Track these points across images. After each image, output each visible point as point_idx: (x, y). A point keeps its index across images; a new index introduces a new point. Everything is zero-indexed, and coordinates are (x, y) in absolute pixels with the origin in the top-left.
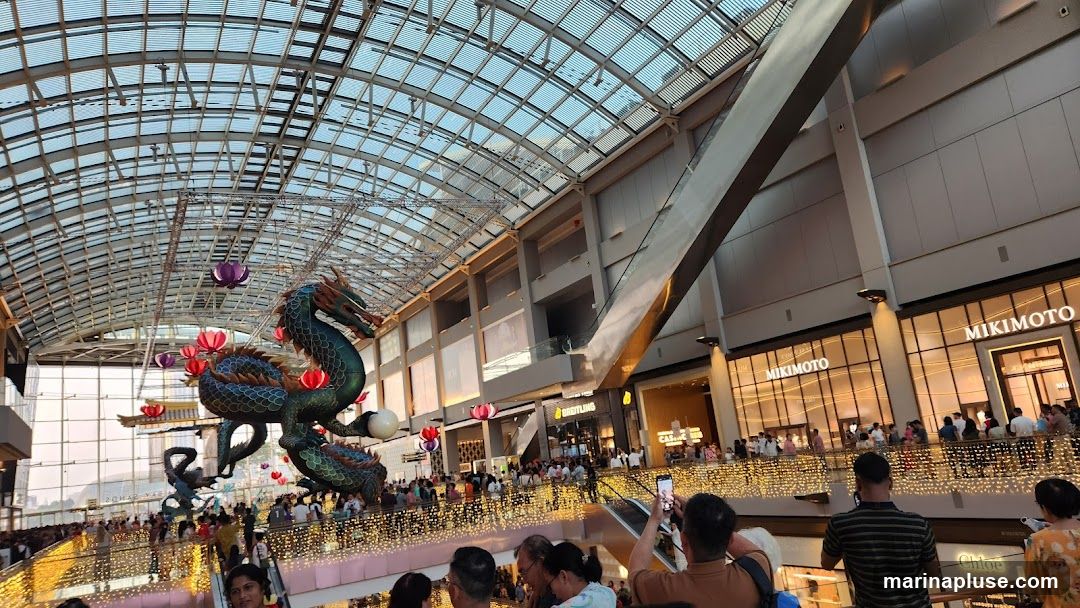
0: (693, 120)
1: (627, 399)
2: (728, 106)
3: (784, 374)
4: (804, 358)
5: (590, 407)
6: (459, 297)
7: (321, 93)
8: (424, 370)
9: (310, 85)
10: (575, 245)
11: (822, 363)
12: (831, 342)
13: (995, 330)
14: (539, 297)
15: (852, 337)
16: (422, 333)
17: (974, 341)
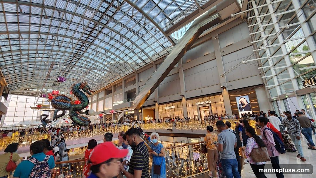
0: (156, 63)
1: (140, 111)
2: (163, 62)
3: (167, 108)
4: (171, 106)
5: (133, 112)
6: (110, 89)
7: (86, 47)
8: (101, 103)
9: (84, 45)
10: (134, 82)
11: (174, 107)
12: (176, 103)
13: (200, 104)
14: (125, 91)
15: (179, 103)
16: (101, 95)
17: (197, 105)
